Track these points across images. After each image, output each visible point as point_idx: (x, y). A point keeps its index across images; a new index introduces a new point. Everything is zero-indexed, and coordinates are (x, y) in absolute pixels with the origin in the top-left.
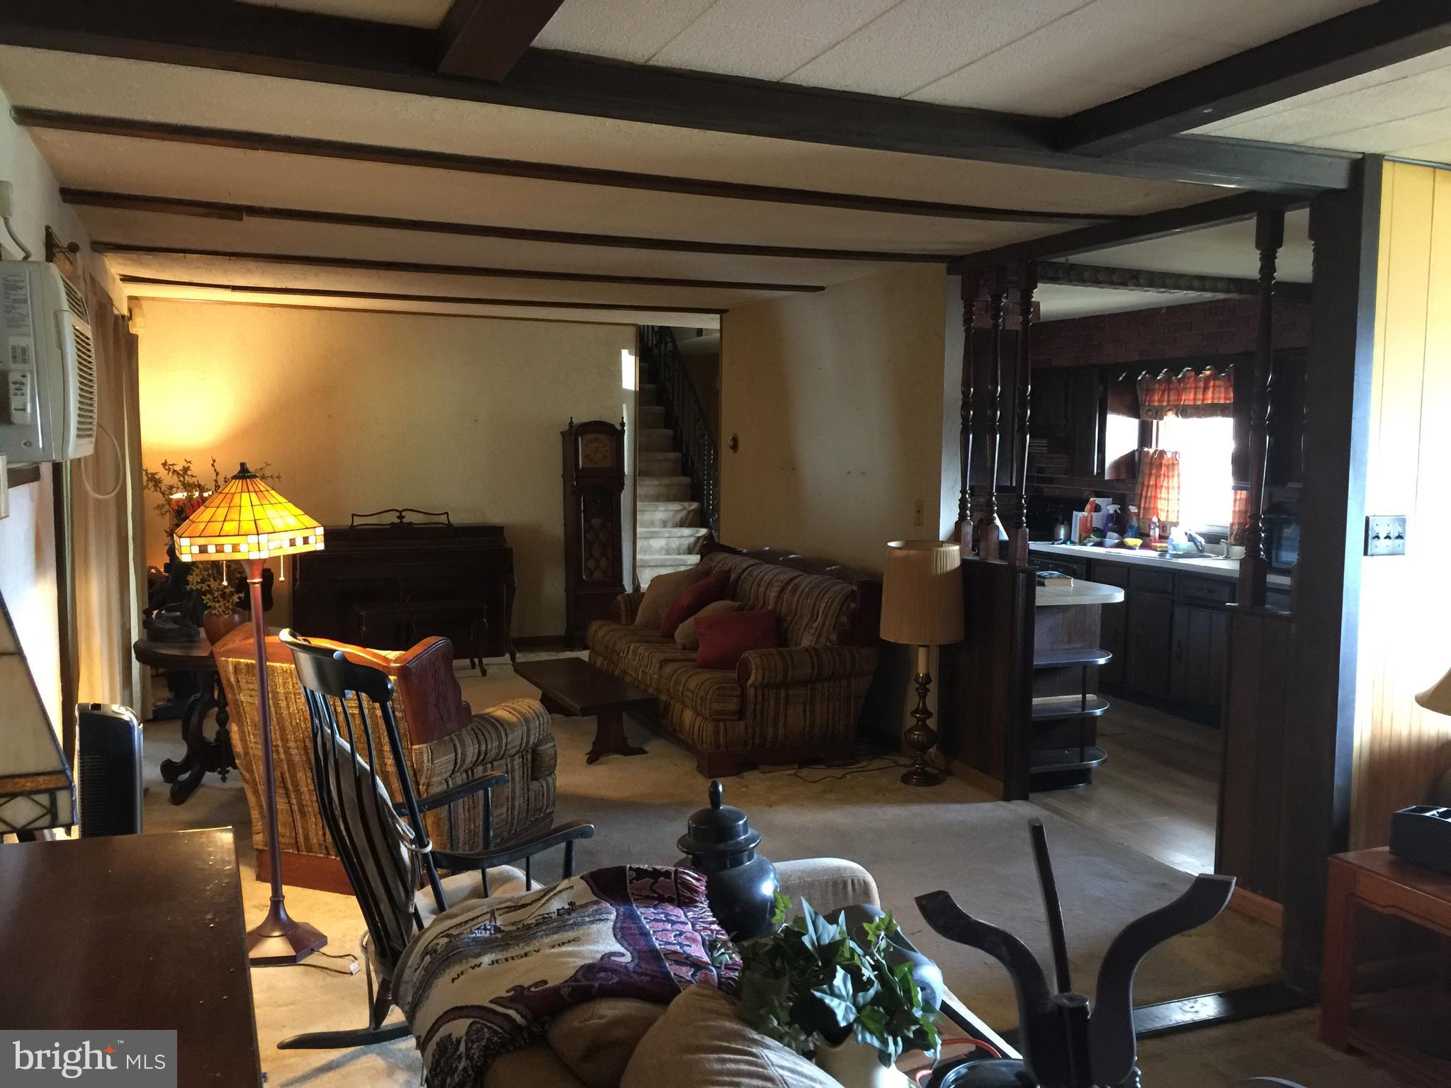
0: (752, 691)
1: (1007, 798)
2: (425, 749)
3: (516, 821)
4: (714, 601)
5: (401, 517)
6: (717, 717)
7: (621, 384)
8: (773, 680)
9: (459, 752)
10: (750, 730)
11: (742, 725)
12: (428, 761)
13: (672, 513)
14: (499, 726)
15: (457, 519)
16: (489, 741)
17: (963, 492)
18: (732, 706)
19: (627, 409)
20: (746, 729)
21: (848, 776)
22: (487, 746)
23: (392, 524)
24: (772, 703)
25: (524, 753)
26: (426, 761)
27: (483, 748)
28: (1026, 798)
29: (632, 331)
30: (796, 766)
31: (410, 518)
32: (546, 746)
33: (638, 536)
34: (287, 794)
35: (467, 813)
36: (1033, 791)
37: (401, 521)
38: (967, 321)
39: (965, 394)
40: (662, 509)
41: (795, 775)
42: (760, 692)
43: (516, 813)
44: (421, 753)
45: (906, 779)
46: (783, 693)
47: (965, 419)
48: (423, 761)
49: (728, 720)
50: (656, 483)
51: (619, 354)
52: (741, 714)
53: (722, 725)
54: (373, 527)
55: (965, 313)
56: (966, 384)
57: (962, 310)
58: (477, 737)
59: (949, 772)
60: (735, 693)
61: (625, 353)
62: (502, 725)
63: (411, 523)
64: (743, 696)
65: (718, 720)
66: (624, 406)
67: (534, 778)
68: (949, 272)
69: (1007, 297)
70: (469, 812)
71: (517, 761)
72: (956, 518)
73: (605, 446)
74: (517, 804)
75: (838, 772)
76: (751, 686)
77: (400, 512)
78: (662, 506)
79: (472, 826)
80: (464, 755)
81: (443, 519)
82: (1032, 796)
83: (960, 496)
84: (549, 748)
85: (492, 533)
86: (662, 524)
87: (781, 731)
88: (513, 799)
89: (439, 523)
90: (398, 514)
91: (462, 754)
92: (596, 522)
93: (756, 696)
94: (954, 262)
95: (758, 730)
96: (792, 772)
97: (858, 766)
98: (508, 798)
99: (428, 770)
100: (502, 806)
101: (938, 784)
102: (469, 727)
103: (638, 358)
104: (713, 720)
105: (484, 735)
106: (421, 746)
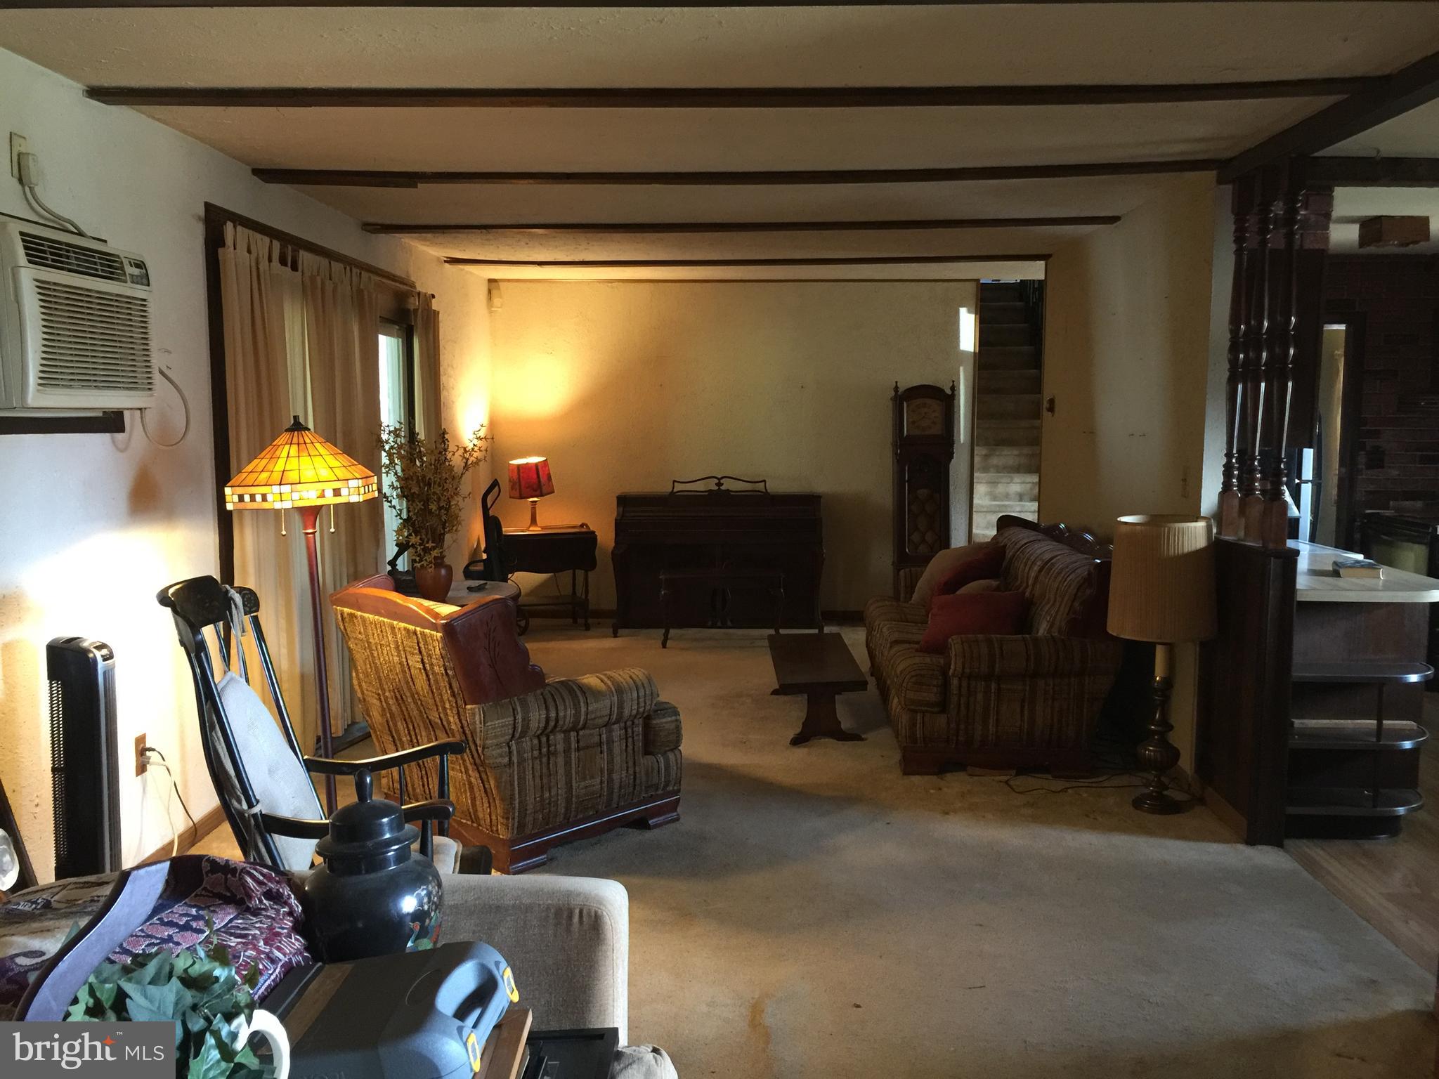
0: (955, 682)
1: (1251, 841)
2: (477, 710)
3: (615, 796)
4: (975, 580)
5: (719, 484)
6: (913, 707)
7: (959, 346)
8: (977, 670)
9: (519, 717)
10: (953, 725)
11: (942, 720)
12: (481, 723)
13: (1029, 486)
14: (579, 693)
15: (775, 486)
16: (561, 707)
17: (1229, 455)
18: (931, 695)
19: (964, 372)
20: (948, 723)
21: (1070, 791)
22: (557, 713)
23: (710, 491)
24: (980, 697)
25: (629, 723)
26: (478, 722)
27: (553, 715)
28: (1279, 844)
29: (971, 287)
30: (1014, 772)
31: (727, 485)
32: (664, 720)
33: (974, 510)
34: (394, 742)
35: (538, 780)
36: (1288, 836)
37: (719, 488)
38: (1239, 239)
39: (1234, 332)
40: (1018, 481)
41: (1007, 782)
42: (965, 684)
43: (616, 786)
44: (474, 714)
45: (1137, 804)
46: (993, 686)
47: (1233, 362)
48: (475, 722)
49: (927, 711)
50: (1016, 452)
51: (957, 313)
52: (943, 706)
53: (919, 717)
54: (693, 493)
55: (1236, 231)
56: (1235, 320)
57: (1233, 228)
58: (545, 703)
59: (1201, 801)
60: (935, 682)
61: (963, 311)
62: (584, 693)
63: (728, 490)
64: (945, 685)
65: (915, 711)
66: (961, 368)
67: (647, 752)
68: (1220, 181)
69: (1306, 207)
70: (541, 779)
71: (617, 732)
72: (1219, 488)
73: (934, 411)
74: (616, 777)
75: (1059, 785)
76: (953, 675)
77: (719, 479)
78: (1018, 478)
79: (547, 795)
80: (526, 721)
81: (761, 486)
82: (1287, 842)
83: (1224, 460)
84: (666, 723)
85: (809, 502)
86: (1018, 497)
87: (992, 729)
88: (611, 772)
89: (756, 491)
90: (716, 481)
91: (523, 720)
92: (923, 493)
93: (960, 686)
94: (1223, 167)
95: (962, 727)
96: (1005, 778)
97: (1093, 780)
98: (602, 770)
99: (481, 731)
100: (592, 777)
101: (1178, 812)
102: (539, 692)
103: (978, 316)
104: (909, 709)
105: (555, 701)
106: (474, 706)
